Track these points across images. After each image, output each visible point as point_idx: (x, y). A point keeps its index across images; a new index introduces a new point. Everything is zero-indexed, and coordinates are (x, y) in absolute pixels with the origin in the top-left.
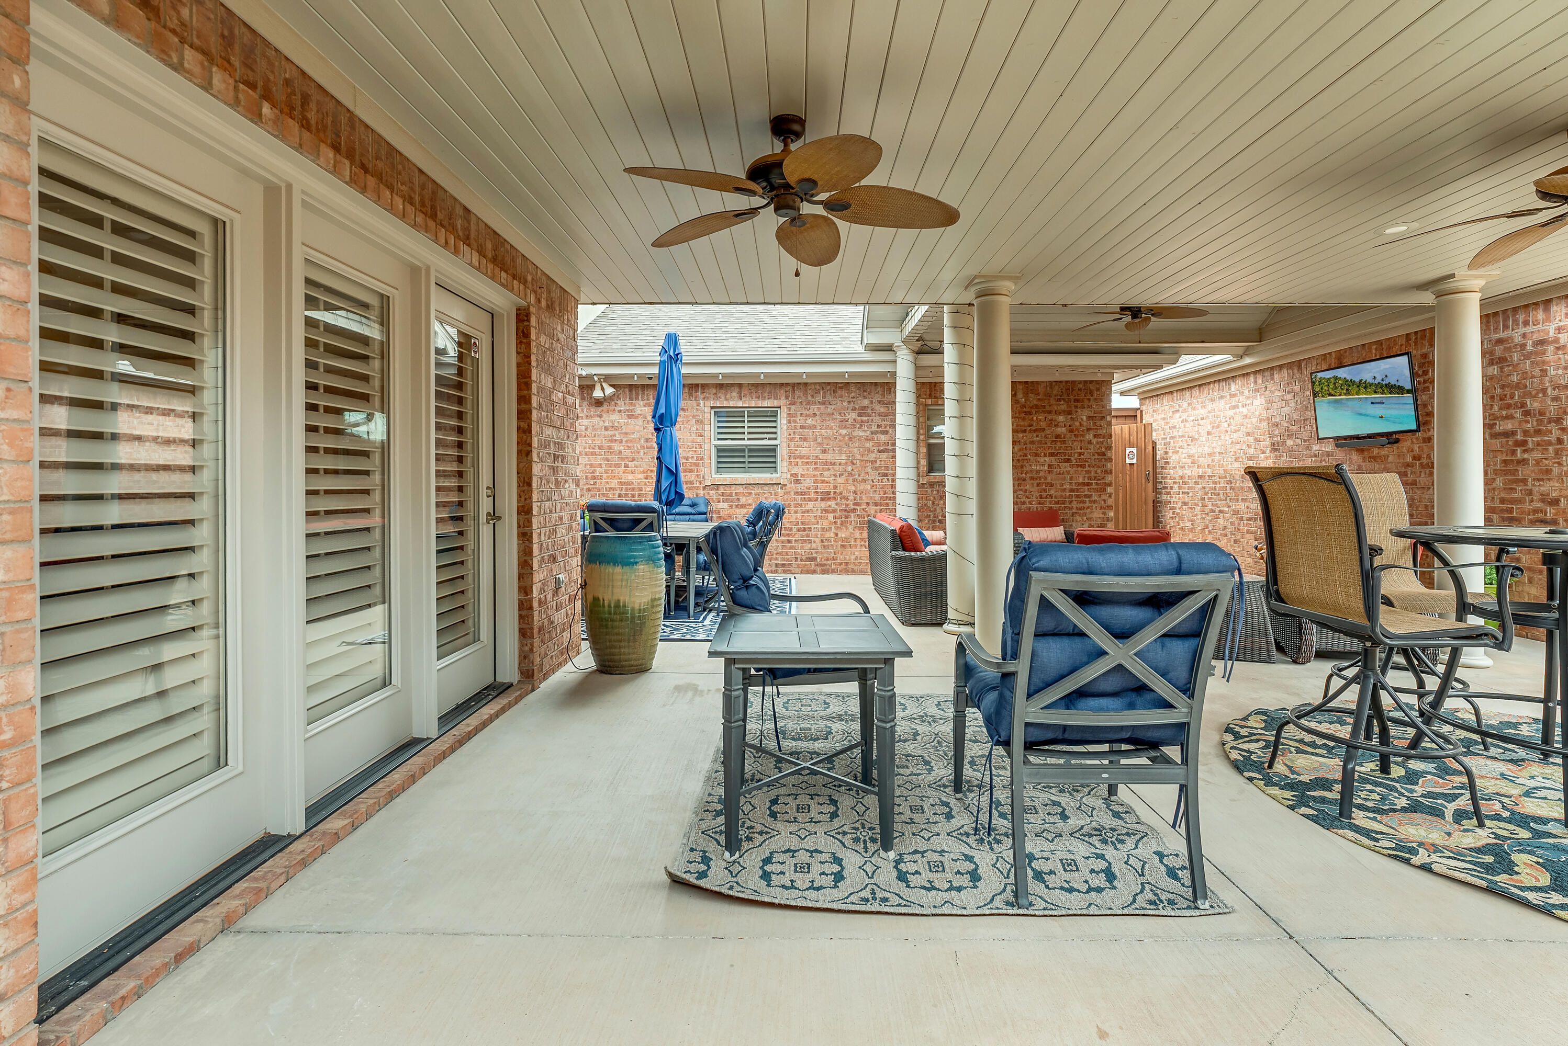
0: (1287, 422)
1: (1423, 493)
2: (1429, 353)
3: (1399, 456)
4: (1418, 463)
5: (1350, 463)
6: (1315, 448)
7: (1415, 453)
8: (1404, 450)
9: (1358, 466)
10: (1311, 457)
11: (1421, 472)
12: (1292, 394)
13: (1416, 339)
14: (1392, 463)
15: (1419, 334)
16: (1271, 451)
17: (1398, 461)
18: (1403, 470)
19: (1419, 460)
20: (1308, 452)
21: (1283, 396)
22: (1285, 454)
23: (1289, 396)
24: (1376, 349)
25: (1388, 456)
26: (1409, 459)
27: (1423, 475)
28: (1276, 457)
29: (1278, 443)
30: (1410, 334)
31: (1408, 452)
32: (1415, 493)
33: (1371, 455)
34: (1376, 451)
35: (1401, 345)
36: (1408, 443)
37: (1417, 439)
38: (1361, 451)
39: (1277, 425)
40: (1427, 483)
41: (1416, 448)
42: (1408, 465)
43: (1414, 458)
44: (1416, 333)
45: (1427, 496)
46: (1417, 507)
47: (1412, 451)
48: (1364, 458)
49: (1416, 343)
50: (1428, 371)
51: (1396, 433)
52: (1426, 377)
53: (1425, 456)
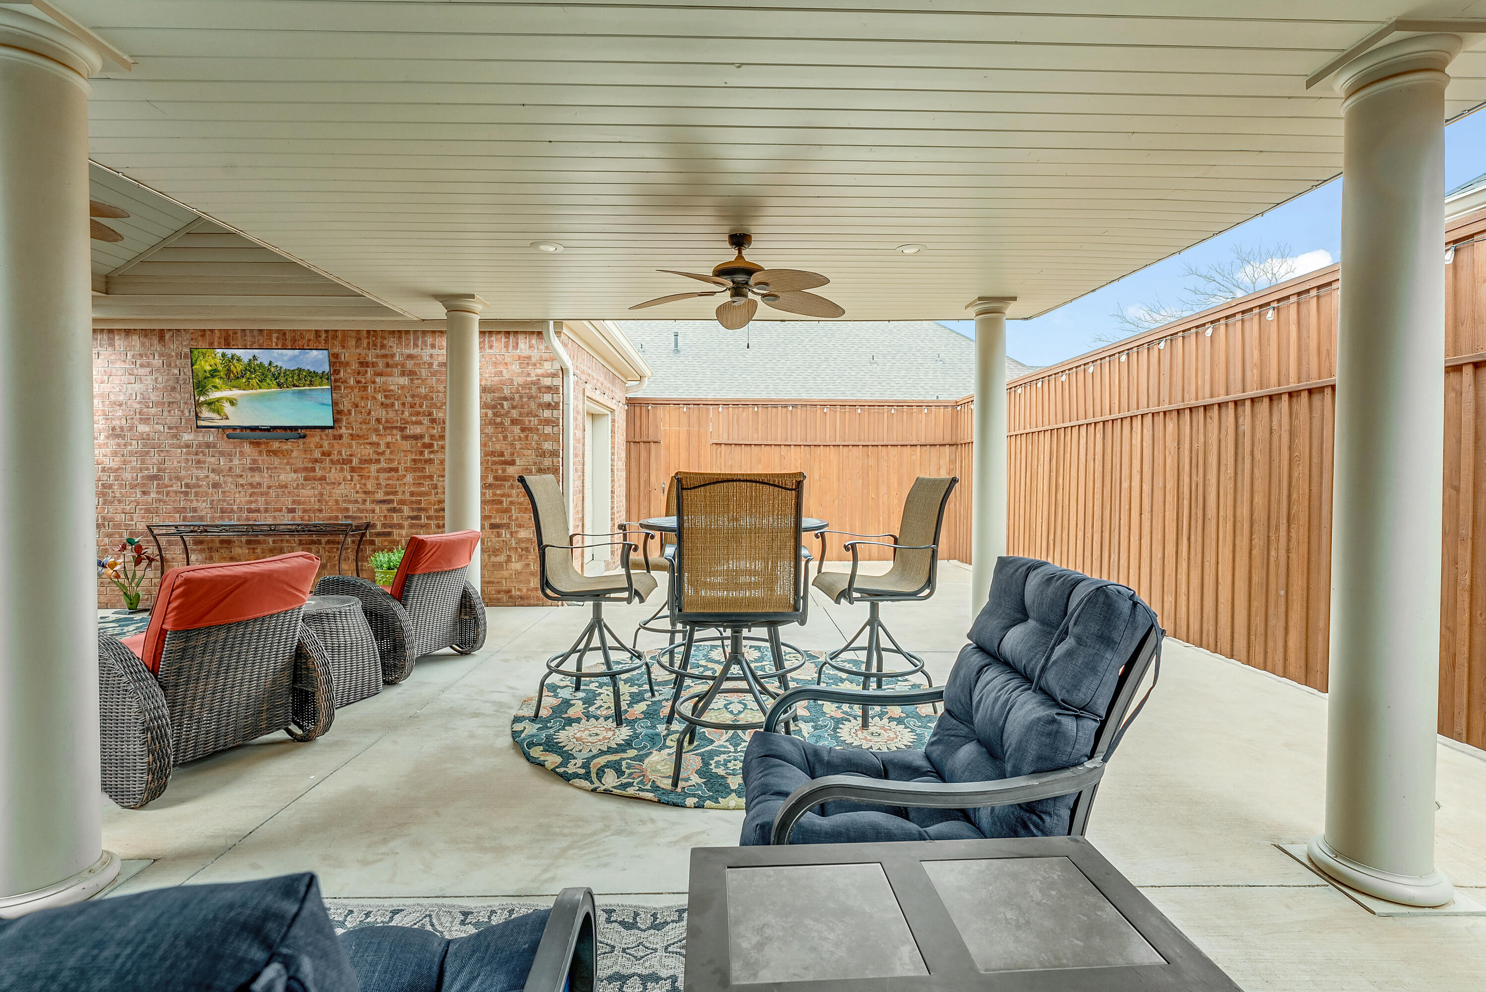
0: (140, 403)
1: (333, 488)
2: (341, 353)
3: (305, 451)
4: (328, 459)
5: (240, 456)
6: (187, 437)
7: (324, 449)
8: (312, 445)
9: (252, 460)
10: (180, 447)
11: (331, 468)
12: (148, 370)
13: (327, 337)
14: (297, 458)
15: (330, 334)
16: (107, 438)
17: (304, 456)
18: (310, 465)
19: (329, 456)
20: (175, 441)
21: (132, 369)
22: (133, 442)
23: (142, 371)
24: (278, 338)
25: (292, 451)
26: (317, 454)
27: (333, 470)
28: (119, 445)
29: (122, 428)
30: (320, 331)
31: (316, 447)
32: (325, 488)
33: (269, 449)
34: (276, 445)
35: (309, 340)
36: (317, 439)
37: (327, 435)
38: (256, 444)
39: (120, 405)
40: (338, 479)
41: (326, 444)
42: (316, 461)
43: (323, 454)
44: (327, 331)
45: (337, 491)
46: (327, 502)
47: (321, 447)
48: (260, 452)
49: (326, 341)
50: (339, 371)
51: (302, 428)
52: (337, 377)
53: (336, 453)
